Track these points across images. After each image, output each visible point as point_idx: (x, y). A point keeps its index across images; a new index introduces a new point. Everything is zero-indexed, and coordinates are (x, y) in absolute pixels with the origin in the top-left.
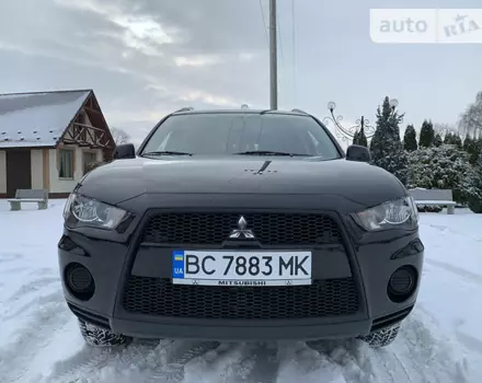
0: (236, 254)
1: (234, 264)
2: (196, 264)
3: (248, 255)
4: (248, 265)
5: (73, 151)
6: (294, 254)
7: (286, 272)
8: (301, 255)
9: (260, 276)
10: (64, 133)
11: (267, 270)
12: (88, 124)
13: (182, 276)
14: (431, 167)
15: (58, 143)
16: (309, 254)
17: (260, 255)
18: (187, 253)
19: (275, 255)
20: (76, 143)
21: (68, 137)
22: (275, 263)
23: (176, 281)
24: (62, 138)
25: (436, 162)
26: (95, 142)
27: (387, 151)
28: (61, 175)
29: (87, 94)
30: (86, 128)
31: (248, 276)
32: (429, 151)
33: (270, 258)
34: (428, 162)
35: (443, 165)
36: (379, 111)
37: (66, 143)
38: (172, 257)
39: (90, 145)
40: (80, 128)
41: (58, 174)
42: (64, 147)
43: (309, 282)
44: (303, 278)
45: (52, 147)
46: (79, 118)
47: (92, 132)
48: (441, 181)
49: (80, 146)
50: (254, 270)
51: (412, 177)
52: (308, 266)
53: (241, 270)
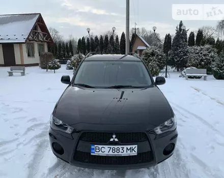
0: (112, 147)
1: (111, 149)
2: (99, 149)
3: (116, 147)
4: (116, 150)
5: (33, 44)
6: (131, 146)
7: (129, 152)
8: (134, 146)
9: (120, 153)
10: (29, 36)
11: (122, 151)
12: (39, 31)
13: (94, 153)
14: (199, 56)
15: (26, 41)
16: (136, 146)
17: (120, 147)
18: (95, 146)
19: (125, 147)
20: (35, 40)
21: (30, 37)
22: (125, 149)
23: (92, 154)
24: (28, 38)
25: (201, 53)
26: (43, 39)
27: (180, 47)
28: (29, 55)
29: (38, 16)
30: (39, 33)
31: (116, 153)
32: (199, 48)
33: (123, 148)
34: (198, 53)
35: (204, 55)
36: (177, 28)
37: (30, 40)
38: (91, 147)
39: (41, 41)
40: (36, 33)
41: (27, 55)
42: (29, 42)
43: (136, 154)
44: (134, 153)
45: (23, 43)
46: (35, 28)
47: (41, 35)
48: (203, 63)
49: (36, 41)
50: (118, 151)
51: (190, 60)
52: (136, 150)
53: (114, 151)
